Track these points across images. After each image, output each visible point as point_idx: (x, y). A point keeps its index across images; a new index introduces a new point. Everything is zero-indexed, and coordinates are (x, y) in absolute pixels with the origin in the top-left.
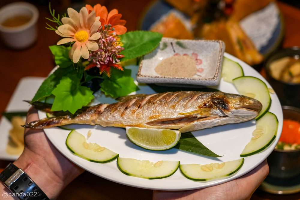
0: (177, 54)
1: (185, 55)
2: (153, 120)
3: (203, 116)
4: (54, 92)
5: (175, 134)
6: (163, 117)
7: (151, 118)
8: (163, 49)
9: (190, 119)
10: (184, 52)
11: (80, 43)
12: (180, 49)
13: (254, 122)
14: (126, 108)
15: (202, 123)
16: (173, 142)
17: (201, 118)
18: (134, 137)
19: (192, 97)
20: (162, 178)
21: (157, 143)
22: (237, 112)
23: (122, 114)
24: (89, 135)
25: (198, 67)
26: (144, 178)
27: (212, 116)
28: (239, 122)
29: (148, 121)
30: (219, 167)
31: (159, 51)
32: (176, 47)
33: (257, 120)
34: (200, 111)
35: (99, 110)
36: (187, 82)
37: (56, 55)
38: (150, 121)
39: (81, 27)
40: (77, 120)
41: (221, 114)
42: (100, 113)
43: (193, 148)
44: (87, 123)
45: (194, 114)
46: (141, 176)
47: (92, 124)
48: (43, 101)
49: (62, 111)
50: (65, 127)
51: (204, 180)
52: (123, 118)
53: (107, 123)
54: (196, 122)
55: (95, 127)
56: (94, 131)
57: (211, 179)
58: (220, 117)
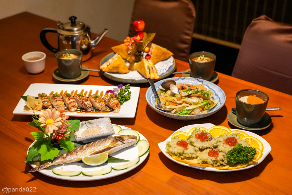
0: (89, 128)
1: (92, 127)
2: (92, 153)
3: (114, 146)
4: (39, 152)
5: (106, 154)
6: (96, 150)
7: (91, 152)
8: (82, 127)
9: (109, 148)
10: (92, 126)
11: (50, 125)
12: (90, 124)
13: (135, 145)
14: (77, 152)
15: (115, 149)
16: (106, 158)
17: (113, 147)
18: (87, 161)
19: (106, 140)
20: (108, 173)
21: (99, 162)
22: (129, 141)
23: (76, 155)
24: (62, 169)
25: (101, 130)
26: (100, 175)
27: (118, 145)
28: (130, 146)
29: (90, 154)
30: (130, 163)
31: (80, 128)
32: (88, 124)
33: (136, 144)
34: (112, 144)
35: (63, 156)
36: (101, 136)
37: (34, 135)
38: (91, 154)
39: (48, 118)
40: (54, 163)
41: (121, 143)
42: (64, 158)
43: (115, 160)
44: (59, 164)
45: (110, 146)
46: (98, 175)
47: (62, 164)
48: (31, 160)
49: (47, 160)
50: (48, 168)
51: (127, 168)
52: (77, 156)
53: (70, 161)
54: (112, 149)
55: (63, 165)
56: (63, 167)
57: (130, 167)
58: (121, 144)
